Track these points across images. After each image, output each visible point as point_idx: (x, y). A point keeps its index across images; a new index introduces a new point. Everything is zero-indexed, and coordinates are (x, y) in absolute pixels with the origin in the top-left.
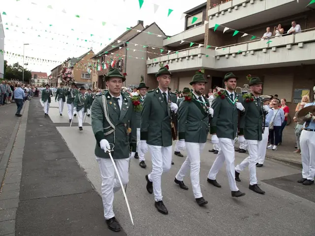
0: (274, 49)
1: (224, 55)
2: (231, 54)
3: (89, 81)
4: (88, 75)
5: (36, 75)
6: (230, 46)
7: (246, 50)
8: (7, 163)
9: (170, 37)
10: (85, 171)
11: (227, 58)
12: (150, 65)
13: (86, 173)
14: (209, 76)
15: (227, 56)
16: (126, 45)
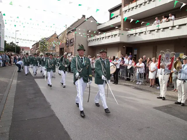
2: (137, 34)
3: (54, 51)
4: (54, 48)
5: (24, 48)
6: (136, 29)
7: (145, 31)
8: (5, 101)
9: (101, 24)
10: (50, 104)
11: (135, 36)
12: (90, 41)
13: (50, 105)
14: (124, 47)
15: (134, 35)
16: (75, 30)
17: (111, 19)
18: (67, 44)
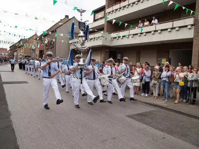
0: (144, 34)
1: (116, 38)
2: (120, 37)
3: (33, 54)
6: (119, 32)
7: (128, 34)
11: (118, 39)
12: (71, 43)
14: (107, 50)
15: (117, 38)
16: (56, 31)
17: (95, 20)
18: (48, 46)
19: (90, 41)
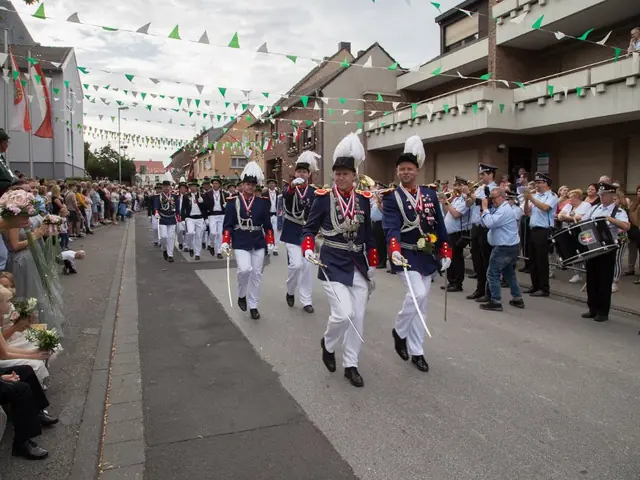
1: (536, 100)
2: (551, 97)
5: (144, 167)
6: (547, 79)
7: (585, 84)
11: (542, 105)
12: (372, 131)
14: (502, 146)
15: (541, 101)
16: (321, 94)
18: (294, 144)
19: (419, 124)
